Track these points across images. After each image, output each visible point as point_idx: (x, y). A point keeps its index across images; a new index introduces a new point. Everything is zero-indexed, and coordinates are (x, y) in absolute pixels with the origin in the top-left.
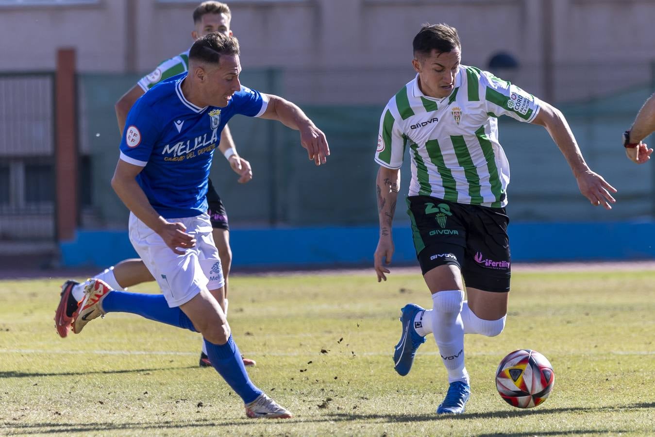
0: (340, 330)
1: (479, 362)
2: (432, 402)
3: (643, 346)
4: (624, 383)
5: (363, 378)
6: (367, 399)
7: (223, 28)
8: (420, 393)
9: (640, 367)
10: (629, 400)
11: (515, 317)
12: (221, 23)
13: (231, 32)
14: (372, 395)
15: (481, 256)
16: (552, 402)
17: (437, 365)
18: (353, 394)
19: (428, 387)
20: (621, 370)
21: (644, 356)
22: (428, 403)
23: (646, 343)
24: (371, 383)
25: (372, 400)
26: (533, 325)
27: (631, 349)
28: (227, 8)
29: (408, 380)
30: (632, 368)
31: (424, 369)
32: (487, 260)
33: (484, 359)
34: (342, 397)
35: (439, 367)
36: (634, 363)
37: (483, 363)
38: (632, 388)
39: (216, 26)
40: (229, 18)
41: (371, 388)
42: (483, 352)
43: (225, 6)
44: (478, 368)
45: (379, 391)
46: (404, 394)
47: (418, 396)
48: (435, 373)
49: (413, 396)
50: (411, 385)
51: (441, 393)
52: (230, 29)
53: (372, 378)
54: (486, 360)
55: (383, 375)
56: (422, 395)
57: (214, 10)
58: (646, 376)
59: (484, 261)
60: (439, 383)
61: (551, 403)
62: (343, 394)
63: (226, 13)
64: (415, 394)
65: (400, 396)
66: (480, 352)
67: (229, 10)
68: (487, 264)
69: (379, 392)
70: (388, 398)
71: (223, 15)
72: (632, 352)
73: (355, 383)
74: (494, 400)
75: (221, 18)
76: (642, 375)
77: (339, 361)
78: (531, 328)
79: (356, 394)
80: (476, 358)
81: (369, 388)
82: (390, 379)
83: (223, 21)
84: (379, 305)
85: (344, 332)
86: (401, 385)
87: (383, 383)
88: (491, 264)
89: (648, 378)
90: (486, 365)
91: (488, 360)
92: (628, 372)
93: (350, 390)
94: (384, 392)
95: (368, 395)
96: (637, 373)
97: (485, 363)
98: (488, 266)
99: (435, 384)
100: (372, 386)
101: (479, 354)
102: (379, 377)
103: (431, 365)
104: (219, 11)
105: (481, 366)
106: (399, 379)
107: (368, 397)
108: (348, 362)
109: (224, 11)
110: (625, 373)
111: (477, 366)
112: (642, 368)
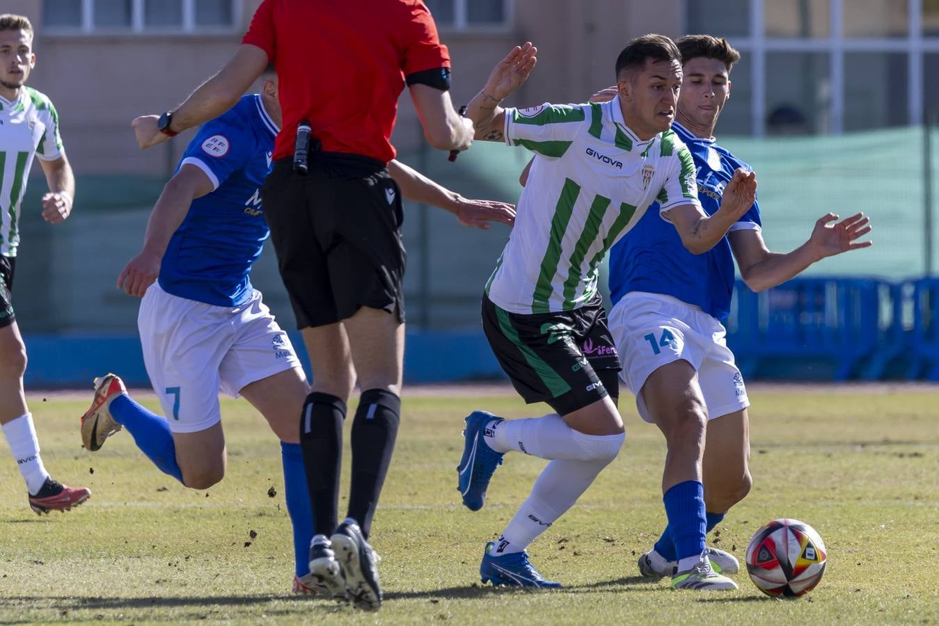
0: (6, 472)
1: (189, 516)
2: (127, 569)
3: (406, 498)
4: (380, 547)
5: (37, 536)
6: (42, 564)
7: (24, 48)
8: (110, 556)
9: (402, 525)
10: (387, 568)
11: (236, 458)
12: (21, 42)
13: (33, 55)
14: (48, 558)
15: (591, 343)
16: (286, 571)
17: (134, 520)
18: (23, 557)
19: (122, 549)
20: (376, 529)
21: (408, 510)
22: (121, 570)
23: (410, 494)
24: (47, 543)
25: (49, 565)
26: (259, 468)
27: (391, 502)
28: (28, 22)
29: (96, 539)
30: (391, 527)
31: (117, 525)
32: (599, 347)
33: (195, 512)
34: (9, 561)
35: (137, 522)
36: (395, 521)
37: (194, 518)
38: (391, 553)
39: (14, 47)
40: (31, 36)
41: (48, 550)
42: (194, 504)
43: (25, 19)
44: (187, 524)
45: (57, 553)
46: (91, 558)
47: (109, 560)
48: (130, 531)
49: (102, 560)
50: (100, 545)
51: (138, 557)
52: (33, 52)
53: (49, 536)
54: (198, 514)
55: (63, 532)
56: (113, 559)
57: (11, 25)
58: (411, 538)
59: (596, 349)
60: (136, 544)
61: (284, 573)
62: (10, 555)
63: (27, 30)
64: (105, 558)
65: (85, 560)
66: (190, 503)
67: (30, 26)
68: (600, 352)
69: (57, 555)
70: (70, 563)
71: (23, 32)
72: (393, 506)
73: (27, 543)
74: (208, 568)
75: (21, 36)
76: (404, 536)
77: (6, 513)
78: (258, 473)
79: (28, 557)
80: (185, 511)
81: (44, 550)
82: (72, 537)
83: (23, 40)
84: (58, 440)
85: (12, 475)
86: (87, 545)
87: (62, 544)
88: (605, 352)
89: (414, 540)
90: (199, 521)
91: (201, 514)
92: (386, 532)
93: (20, 552)
94: (64, 555)
95: (43, 558)
96: (399, 534)
97: (197, 518)
98: (602, 355)
99: (130, 545)
100: (48, 546)
101: (189, 505)
102: (58, 534)
103: (126, 519)
104: (18, 26)
105: (192, 522)
106: (83, 538)
107: (43, 561)
108: (16, 514)
109: (25, 26)
110: (383, 533)
111: (186, 521)
112: (405, 527)
